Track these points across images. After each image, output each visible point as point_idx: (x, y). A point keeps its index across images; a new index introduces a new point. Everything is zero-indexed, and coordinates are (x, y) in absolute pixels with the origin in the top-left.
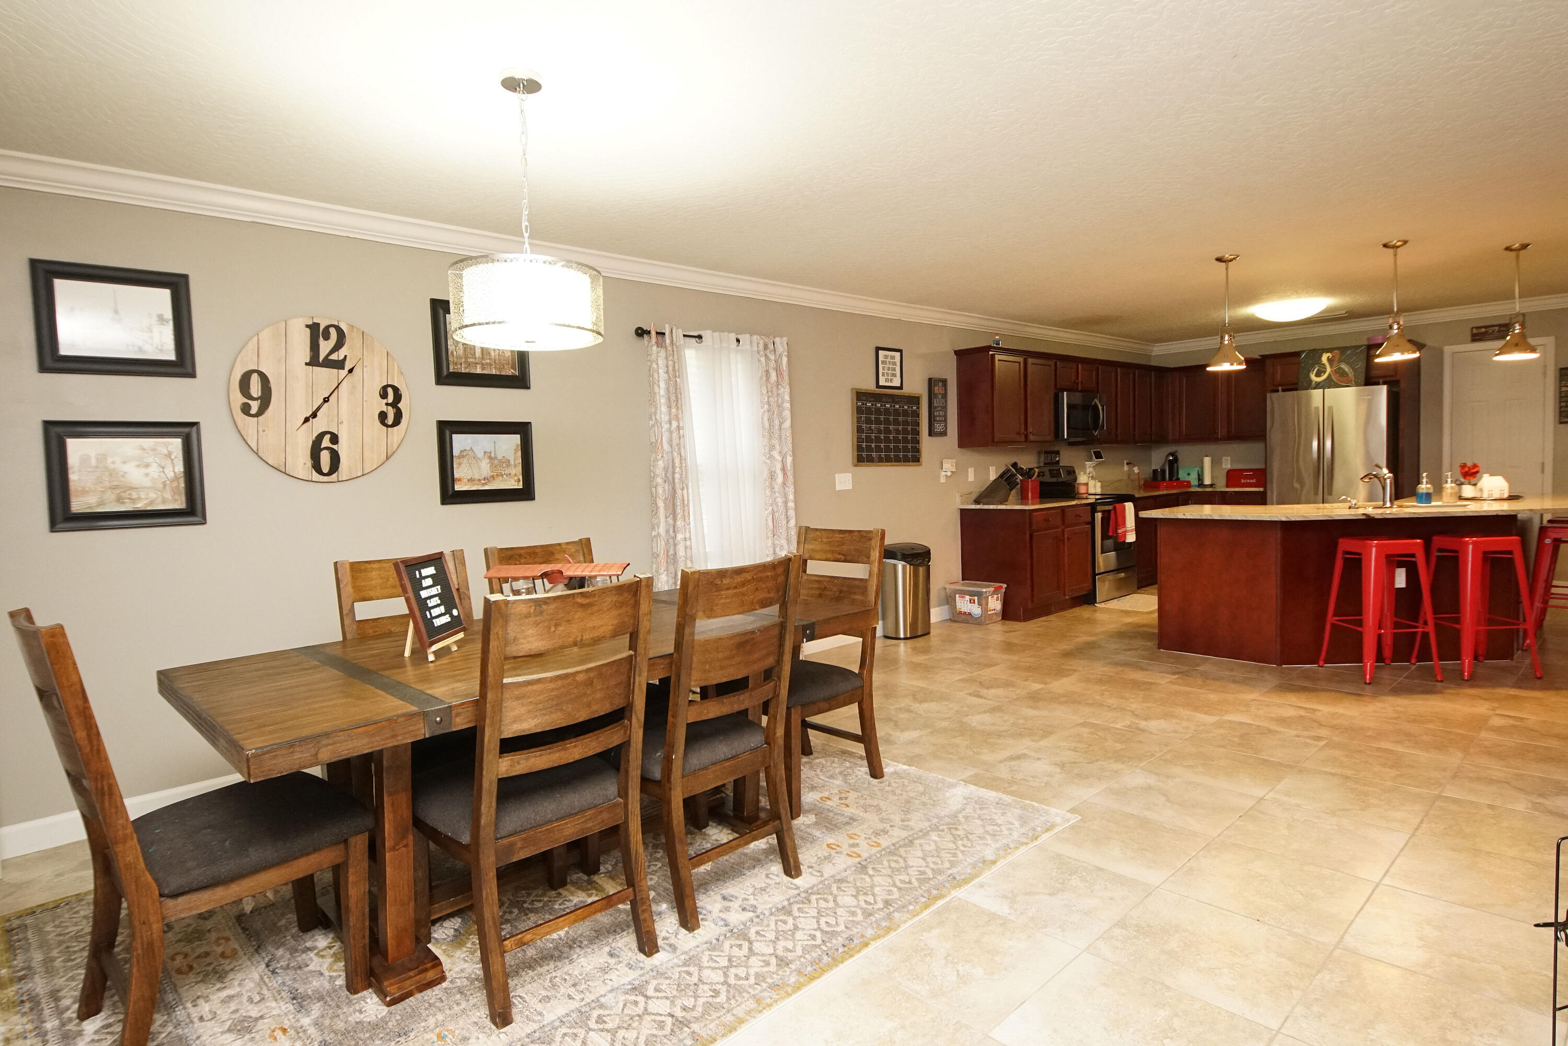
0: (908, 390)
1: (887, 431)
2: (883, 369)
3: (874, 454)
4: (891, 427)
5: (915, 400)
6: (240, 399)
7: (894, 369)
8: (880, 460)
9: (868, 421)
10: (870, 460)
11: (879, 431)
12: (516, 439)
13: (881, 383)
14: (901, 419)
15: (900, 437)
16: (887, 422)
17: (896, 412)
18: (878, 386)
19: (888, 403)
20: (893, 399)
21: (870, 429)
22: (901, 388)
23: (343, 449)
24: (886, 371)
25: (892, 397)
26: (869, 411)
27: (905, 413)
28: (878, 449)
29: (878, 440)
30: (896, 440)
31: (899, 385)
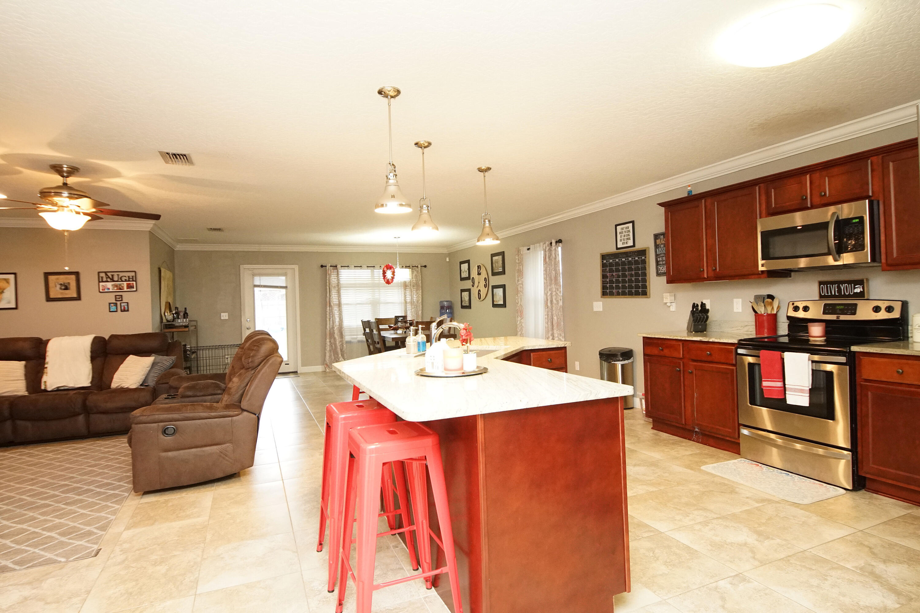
0: (639, 246)
1: (624, 276)
2: (621, 237)
3: (614, 291)
4: (627, 273)
5: (643, 252)
6: (472, 284)
7: (629, 235)
8: (618, 294)
9: (611, 271)
10: (611, 294)
11: (619, 276)
12: (501, 290)
13: (618, 247)
14: (633, 267)
15: (633, 279)
16: (624, 270)
17: (630, 263)
18: (617, 249)
19: (624, 258)
20: (626, 254)
21: (612, 275)
22: (634, 246)
23: (481, 293)
24: (622, 238)
25: (626, 253)
26: (611, 265)
27: (636, 262)
28: (618, 287)
29: (617, 281)
30: (630, 281)
31: (632, 244)
